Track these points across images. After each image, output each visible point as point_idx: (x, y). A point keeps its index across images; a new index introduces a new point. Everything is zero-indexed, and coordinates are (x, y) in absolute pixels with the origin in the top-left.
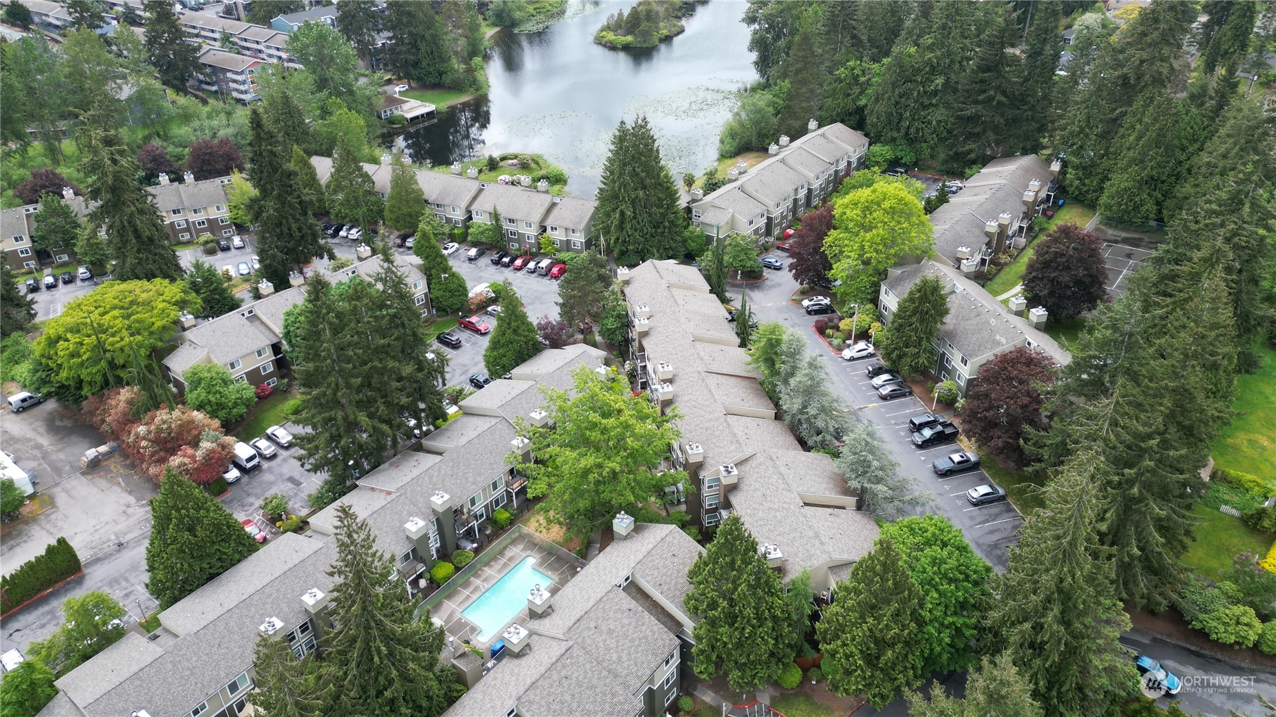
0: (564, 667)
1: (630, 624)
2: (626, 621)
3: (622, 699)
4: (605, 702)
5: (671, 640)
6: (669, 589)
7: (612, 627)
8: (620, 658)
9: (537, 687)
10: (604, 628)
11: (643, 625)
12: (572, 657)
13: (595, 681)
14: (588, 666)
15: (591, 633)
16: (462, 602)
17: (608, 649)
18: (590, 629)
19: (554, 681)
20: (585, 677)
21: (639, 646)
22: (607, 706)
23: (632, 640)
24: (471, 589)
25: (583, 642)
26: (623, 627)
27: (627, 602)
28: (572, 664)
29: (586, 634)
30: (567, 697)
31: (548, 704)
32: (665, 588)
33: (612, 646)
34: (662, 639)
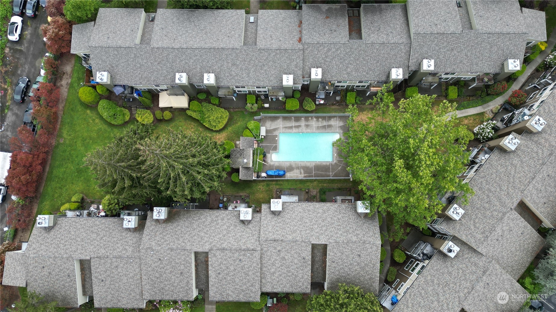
0: (244, 255)
1: (296, 264)
2: (296, 261)
3: (254, 290)
4: (245, 284)
5: (306, 288)
6: (335, 267)
7: (286, 257)
8: (274, 273)
9: (224, 252)
10: (282, 255)
11: (302, 270)
12: (252, 255)
13: (250, 273)
14: (255, 265)
15: (274, 251)
16: (286, 127)
17: (273, 264)
18: (275, 248)
19: (234, 257)
20: (248, 268)
21: (289, 276)
22: (245, 287)
23: (289, 272)
24: (297, 124)
25: (266, 251)
26: (292, 262)
27: (307, 254)
28: (249, 257)
29: (271, 249)
30: (232, 268)
31: (221, 263)
32: (334, 265)
33: (277, 265)
34: (303, 284)
